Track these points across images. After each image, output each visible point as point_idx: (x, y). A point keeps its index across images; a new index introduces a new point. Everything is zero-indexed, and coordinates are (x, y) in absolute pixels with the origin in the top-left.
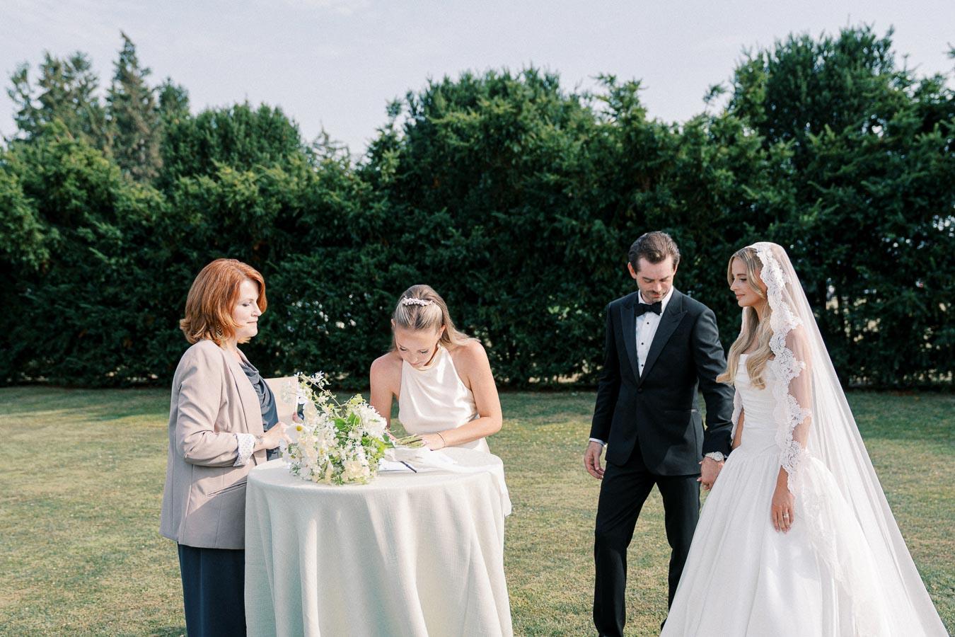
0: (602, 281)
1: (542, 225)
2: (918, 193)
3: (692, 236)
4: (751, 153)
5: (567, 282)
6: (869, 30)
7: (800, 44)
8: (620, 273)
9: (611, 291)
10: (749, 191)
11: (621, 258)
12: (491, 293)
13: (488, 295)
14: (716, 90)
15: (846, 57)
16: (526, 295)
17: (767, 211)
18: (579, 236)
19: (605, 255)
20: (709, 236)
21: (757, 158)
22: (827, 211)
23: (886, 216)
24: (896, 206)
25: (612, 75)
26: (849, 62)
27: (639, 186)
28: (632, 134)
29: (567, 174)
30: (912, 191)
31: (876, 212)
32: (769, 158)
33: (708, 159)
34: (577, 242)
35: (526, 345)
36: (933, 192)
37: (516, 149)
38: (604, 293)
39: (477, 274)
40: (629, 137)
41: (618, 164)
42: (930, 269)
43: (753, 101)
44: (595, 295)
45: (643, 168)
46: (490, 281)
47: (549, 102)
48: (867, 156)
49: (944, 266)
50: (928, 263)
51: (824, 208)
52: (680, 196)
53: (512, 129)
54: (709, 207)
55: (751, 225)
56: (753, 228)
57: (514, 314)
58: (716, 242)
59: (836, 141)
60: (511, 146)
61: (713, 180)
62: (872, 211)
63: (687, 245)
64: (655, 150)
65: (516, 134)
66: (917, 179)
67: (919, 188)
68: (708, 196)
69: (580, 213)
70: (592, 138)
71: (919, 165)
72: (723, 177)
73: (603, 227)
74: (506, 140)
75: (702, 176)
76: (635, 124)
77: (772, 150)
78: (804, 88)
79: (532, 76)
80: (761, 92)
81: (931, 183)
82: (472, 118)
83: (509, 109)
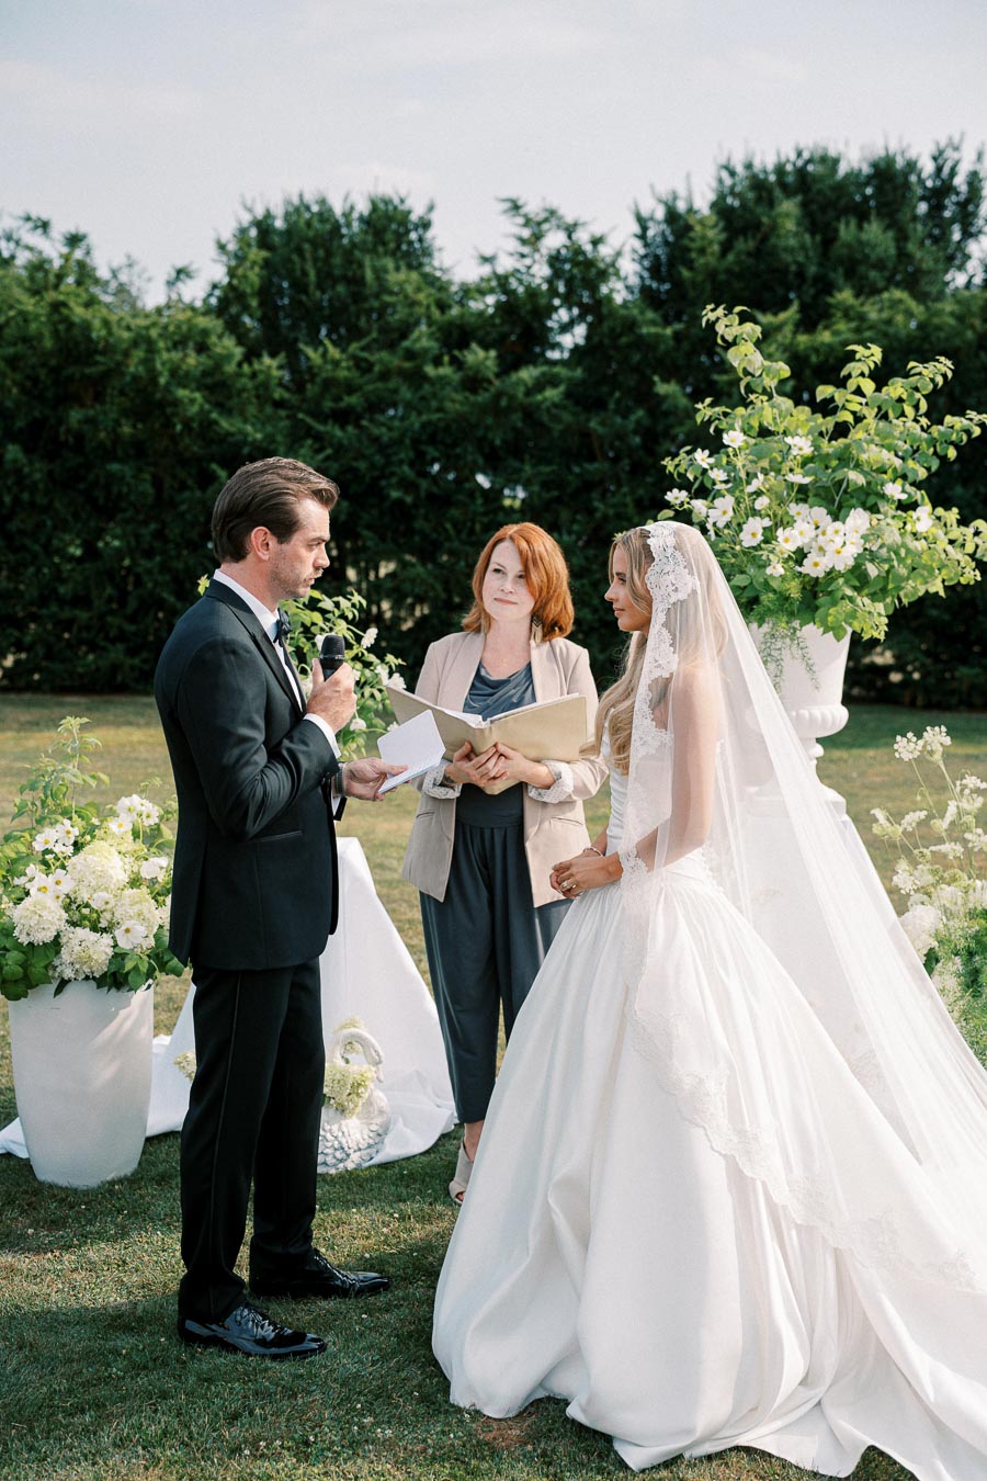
0: (21, 532)
2: (432, 440)
3: (147, 476)
4: (230, 368)
6: (402, 201)
7: (315, 209)
9: (37, 548)
10: (225, 424)
11: (50, 501)
14: (182, 273)
15: (370, 238)
19: (26, 496)
20: (174, 477)
21: (239, 375)
22: (321, 456)
24: (402, 456)
25: (45, 217)
26: (375, 246)
27: (76, 399)
28: (61, 327)
30: (424, 437)
31: (382, 461)
32: (254, 375)
33: (166, 373)
36: (449, 441)
40: (58, 330)
41: (44, 365)
42: (449, 539)
43: (242, 288)
45: (78, 376)
48: (380, 385)
49: (464, 536)
50: (446, 530)
51: (318, 451)
54: (171, 438)
58: (183, 487)
59: (341, 361)
61: (176, 403)
62: (378, 459)
63: (141, 488)
64: (96, 352)
66: (429, 423)
67: (432, 434)
68: (168, 424)
71: (434, 404)
72: (186, 401)
73: (20, 456)
75: (159, 395)
76: (65, 311)
77: (256, 366)
78: (312, 277)
80: (254, 276)
81: (447, 429)
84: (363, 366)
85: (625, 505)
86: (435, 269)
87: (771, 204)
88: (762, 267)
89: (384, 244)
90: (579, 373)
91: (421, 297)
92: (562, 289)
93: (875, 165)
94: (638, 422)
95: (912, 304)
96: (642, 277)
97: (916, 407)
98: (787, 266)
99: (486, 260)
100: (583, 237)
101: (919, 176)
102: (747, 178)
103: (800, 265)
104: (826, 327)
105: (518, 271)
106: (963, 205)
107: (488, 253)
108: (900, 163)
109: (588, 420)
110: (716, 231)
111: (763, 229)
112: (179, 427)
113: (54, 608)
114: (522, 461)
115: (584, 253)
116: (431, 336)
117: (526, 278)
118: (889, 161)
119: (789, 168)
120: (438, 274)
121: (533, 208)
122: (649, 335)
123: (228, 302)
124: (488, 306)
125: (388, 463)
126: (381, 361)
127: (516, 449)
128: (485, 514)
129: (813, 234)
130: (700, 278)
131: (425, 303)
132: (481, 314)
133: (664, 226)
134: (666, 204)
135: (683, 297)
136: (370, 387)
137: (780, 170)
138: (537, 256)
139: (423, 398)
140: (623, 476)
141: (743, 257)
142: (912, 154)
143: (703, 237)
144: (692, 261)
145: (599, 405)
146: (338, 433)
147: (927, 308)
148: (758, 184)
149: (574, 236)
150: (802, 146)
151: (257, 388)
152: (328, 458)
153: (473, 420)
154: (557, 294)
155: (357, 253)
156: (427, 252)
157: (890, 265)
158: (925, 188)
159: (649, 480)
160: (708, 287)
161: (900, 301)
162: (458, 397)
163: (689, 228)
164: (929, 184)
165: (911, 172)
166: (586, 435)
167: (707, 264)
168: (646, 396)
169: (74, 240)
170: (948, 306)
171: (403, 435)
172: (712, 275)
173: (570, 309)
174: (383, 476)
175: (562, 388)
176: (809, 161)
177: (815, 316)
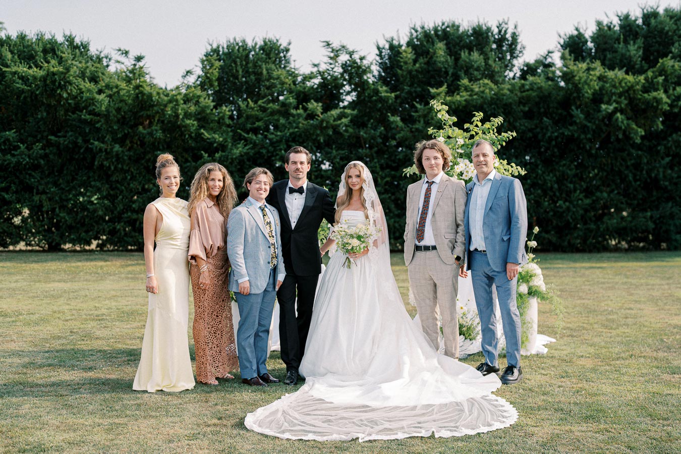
0: (117, 181)
1: (79, 144)
4: (208, 111)
5: (95, 180)
6: (277, 41)
7: (240, 44)
8: (129, 177)
9: (123, 188)
10: (206, 134)
11: (129, 168)
12: (43, 187)
13: (41, 188)
14: (189, 72)
15: (264, 56)
16: (67, 189)
17: (215, 145)
18: (104, 153)
19: (120, 166)
20: (183, 157)
21: (212, 114)
22: (247, 148)
23: (277, 152)
24: (282, 147)
25: (127, 50)
26: (266, 59)
27: (142, 124)
28: (140, 95)
29: (98, 115)
30: (290, 139)
31: (273, 149)
32: (218, 114)
33: (183, 114)
34: (103, 157)
35: (66, 221)
37: (65, 95)
38: (118, 189)
39: (33, 173)
40: (137, 97)
41: (130, 111)
43: (211, 77)
44: (113, 189)
46: (42, 178)
47: (87, 67)
48: (270, 117)
51: (245, 145)
52: (166, 133)
53: (62, 83)
54: (183, 141)
55: (206, 153)
56: (207, 155)
57: (59, 201)
59: (254, 108)
60: (62, 93)
61: (186, 126)
62: (270, 148)
64: (153, 106)
65: (65, 86)
68: (182, 134)
69: (106, 139)
70: (115, 93)
71: (294, 125)
72: (190, 125)
73: (120, 149)
74: (58, 88)
75: (179, 123)
76: (141, 89)
77: (219, 110)
78: (240, 73)
79: (70, 40)
80: (216, 73)
81: (300, 136)
82: (34, 71)
83: (61, 69)
84: (263, 110)
85: (376, 167)
86: (291, 68)
87: (433, 43)
88: (430, 69)
89: (270, 58)
90: (355, 112)
91: (287, 80)
92: (347, 77)
93: (474, 29)
94: (381, 133)
95: (492, 85)
96: (379, 72)
97: (493, 131)
98: (441, 68)
99: (315, 65)
100: (356, 57)
101: (492, 33)
102: (422, 32)
103: (445, 68)
104: (458, 94)
105: (328, 70)
106: (510, 46)
107: (316, 63)
108: (484, 28)
109: (359, 132)
110: (411, 54)
111: (431, 54)
112: (187, 136)
113: (129, 214)
114: (332, 149)
115: (357, 63)
116: (292, 97)
117: (331, 72)
118: (479, 26)
119: (439, 28)
120: (293, 70)
121: (336, 45)
122: (385, 96)
123: (205, 83)
124: (315, 84)
125: (275, 150)
126: (271, 107)
127: (328, 144)
128: (316, 171)
129: (451, 56)
130: (405, 73)
131: (289, 83)
132: (312, 87)
133: (389, 51)
134: (389, 42)
135: (397, 80)
136: (266, 119)
137: (436, 30)
138: (337, 64)
139: (290, 123)
140: (375, 155)
141: (423, 65)
142: (489, 25)
143: (406, 57)
144: (402, 66)
145: (363, 125)
146: (254, 137)
147: (498, 87)
148: (427, 35)
149: (353, 56)
150: (444, 21)
151: (219, 119)
152: (249, 148)
153: (312, 132)
154: (345, 80)
155: (259, 62)
156: (288, 62)
157: (482, 69)
158: (495, 38)
159: (386, 156)
160: (408, 76)
161: (488, 84)
162: (305, 122)
163: (399, 53)
164: (496, 37)
165: (489, 32)
166: (358, 138)
167: (408, 68)
168: (384, 121)
169: (139, 59)
170: (507, 86)
171: (282, 138)
172: (410, 72)
173: (350, 85)
174: (273, 156)
175: (349, 118)
176: (448, 27)
177: (453, 89)
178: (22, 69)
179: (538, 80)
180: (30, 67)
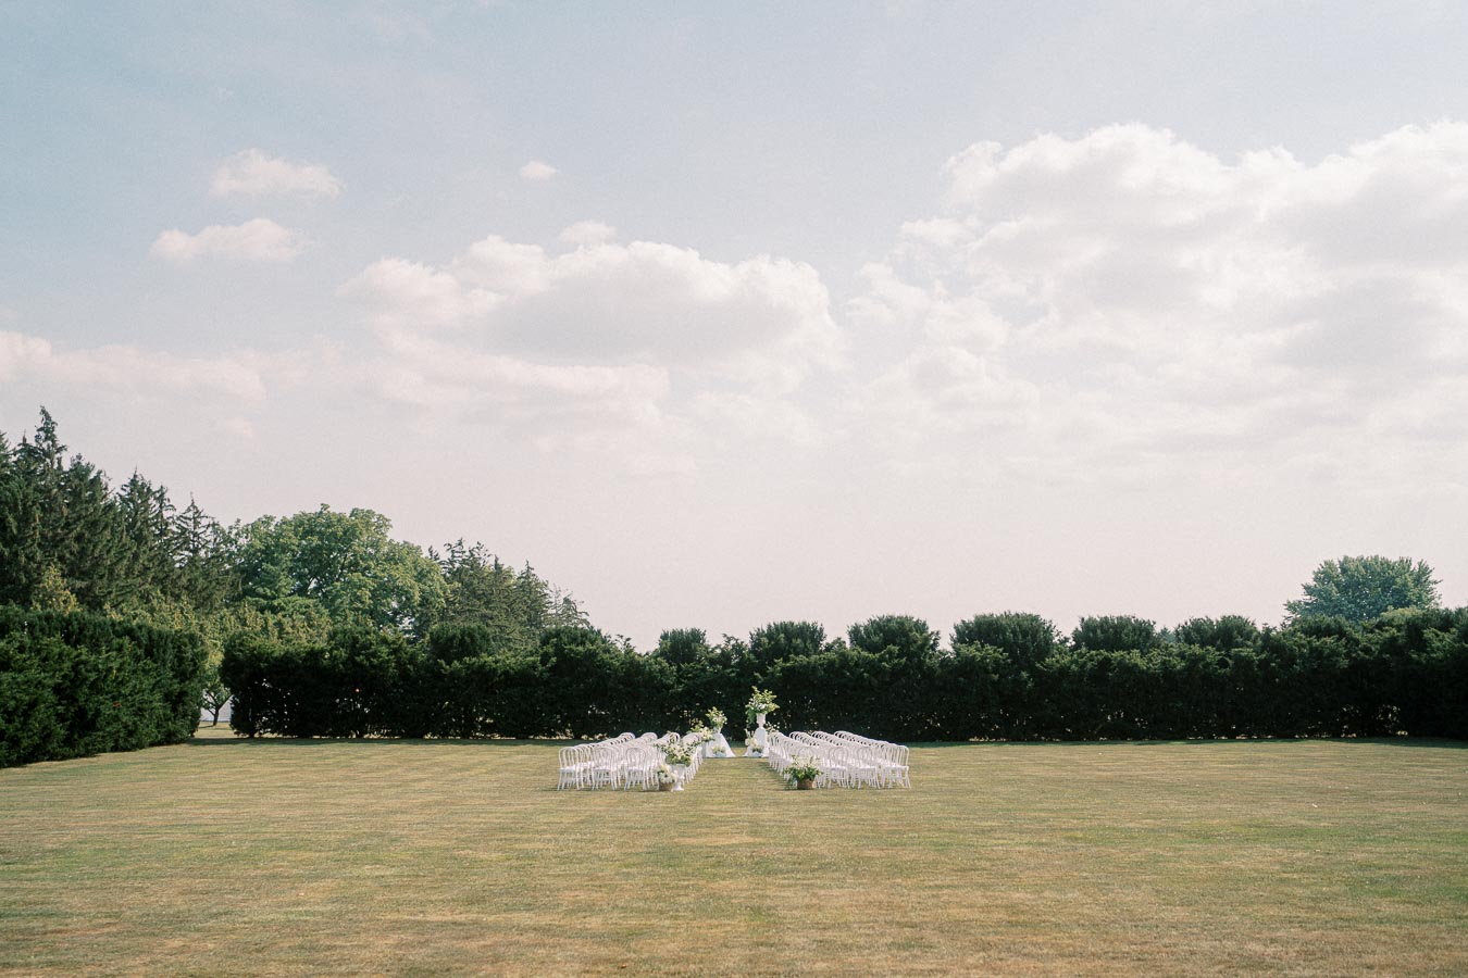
1: (600, 684)
6: (699, 630)
7: (679, 631)
26: (693, 640)
43: (664, 648)
53: (596, 655)
64: (638, 664)
65: (596, 657)
70: (620, 660)
74: (592, 659)
78: (680, 646)
82: (580, 648)
83: (594, 647)
84: (693, 668)
87: (779, 633)
88: (776, 648)
89: (695, 639)
90: (736, 669)
92: (734, 651)
93: (801, 626)
94: (751, 680)
95: (807, 658)
96: (752, 645)
98: (781, 648)
99: (719, 646)
100: (739, 641)
101: (811, 628)
102: (774, 626)
103: (784, 648)
104: (788, 662)
105: (725, 647)
106: (820, 634)
107: (719, 644)
110: (767, 638)
111: (777, 639)
115: (739, 645)
116: (707, 661)
117: (726, 649)
119: (783, 625)
120: (707, 646)
121: (729, 635)
123: (662, 653)
124: (717, 653)
126: (696, 667)
129: (787, 641)
131: (705, 653)
132: (717, 656)
133: (757, 636)
134: (757, 632)
135: (760, 653)
136: (694, 673)
137: (781, 626)
138: (729, 645)
139: (705, 675)
141: (772, 644)
143: (765, 639)
144: (762, 645)
145: (742, 675)
146: (688, 682)
148: (776, 629)
150: (785, 621)
151: (671, 673)
154: (733, 653)
156: (704, 641)
160: (765, 651)
162: (713, 675)
163: (761, 637)
164: (813, 629)
165: (808, 627)
166: (740, 682)
167: (765, 645)
168: (751, 675)
169: (628, 639)
171: (701, 682)
172: (766, 649)
173: (737, 655)
175: (735, 673)
176: (787, 624)
177: (786, 660)
178: (573, 647)
179: (832, 655)
180: (577, 646)
